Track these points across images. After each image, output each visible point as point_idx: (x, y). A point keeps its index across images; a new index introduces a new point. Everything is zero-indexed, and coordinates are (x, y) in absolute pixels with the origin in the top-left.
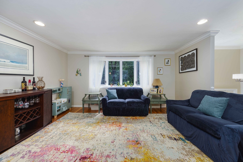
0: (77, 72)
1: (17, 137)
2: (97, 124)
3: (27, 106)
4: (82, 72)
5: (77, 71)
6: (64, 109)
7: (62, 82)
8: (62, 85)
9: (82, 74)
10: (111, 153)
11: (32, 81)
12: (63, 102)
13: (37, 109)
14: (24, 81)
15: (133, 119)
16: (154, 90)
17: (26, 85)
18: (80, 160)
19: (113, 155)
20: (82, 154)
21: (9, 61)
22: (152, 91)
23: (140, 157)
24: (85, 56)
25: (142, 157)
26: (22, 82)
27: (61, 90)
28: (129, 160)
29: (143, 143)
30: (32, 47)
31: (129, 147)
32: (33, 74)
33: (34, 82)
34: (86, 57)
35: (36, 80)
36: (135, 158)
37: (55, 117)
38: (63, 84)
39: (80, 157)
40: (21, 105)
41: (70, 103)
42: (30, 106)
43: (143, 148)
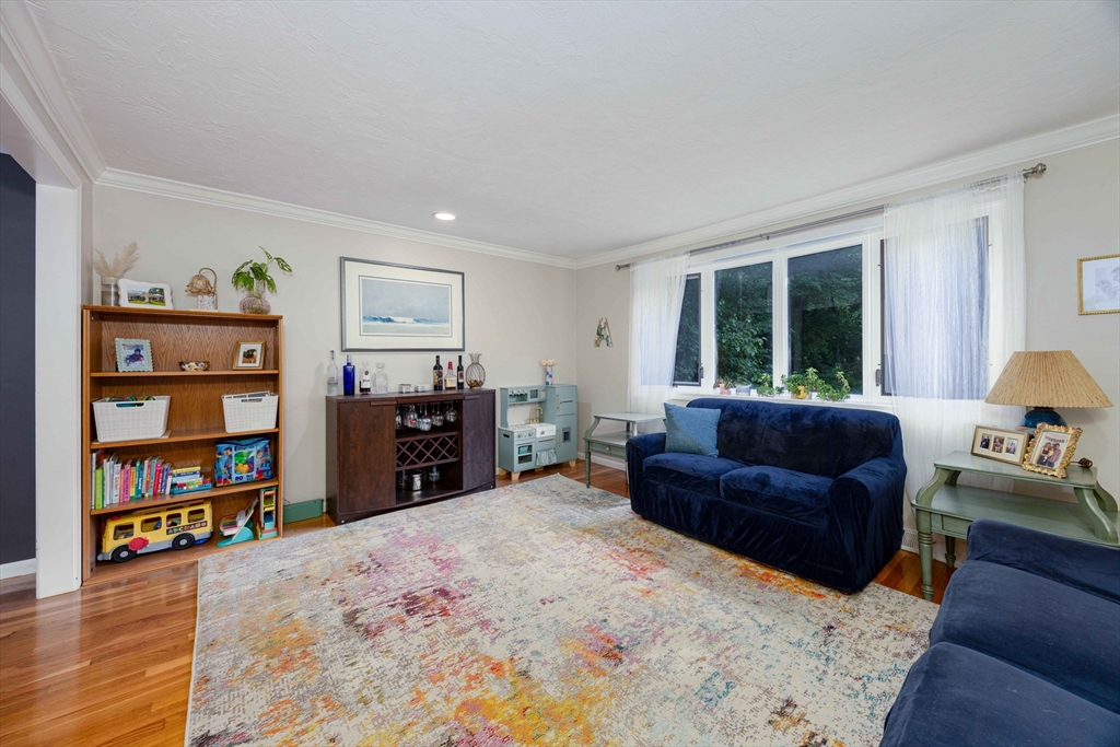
0: (599, 334)
1: (415, 494)
2: (581, 533)
3: (426, 427)
4: (613, 331)
5: (599, 327)
6: (545, 459)
7: (549, 369)
8: (549, 380)
9: (613, 338)
10: (501, 620)
11: (455, 365)
12: (538, 435)
13: (451, 438)
14: (438, 367)
15: (746, 573)
16: (1002, 441)
17: (440, 375)
18: (435, 591)
19: (496, 630)
20: (451, 584)
21: (411, 320)
22: (986, 446)
23: (551, 690)
24: (619, 267)
25: (559, 694)
26: (435, 368)
27: (542, 396)
28: (511, 670)
29: (634, 668)
30: (460, 276)
31: (566, 645)
32: (461, 347)
33: (460, 368)
34: (622, 271)
35: (466, 363)
36: (536, 680)
37: (515, 476)
38: (551, 376)
39: (439, 587)
40: (412, 420)
41: (567, 443)
42: (434, 429)
43: (607, 678)
